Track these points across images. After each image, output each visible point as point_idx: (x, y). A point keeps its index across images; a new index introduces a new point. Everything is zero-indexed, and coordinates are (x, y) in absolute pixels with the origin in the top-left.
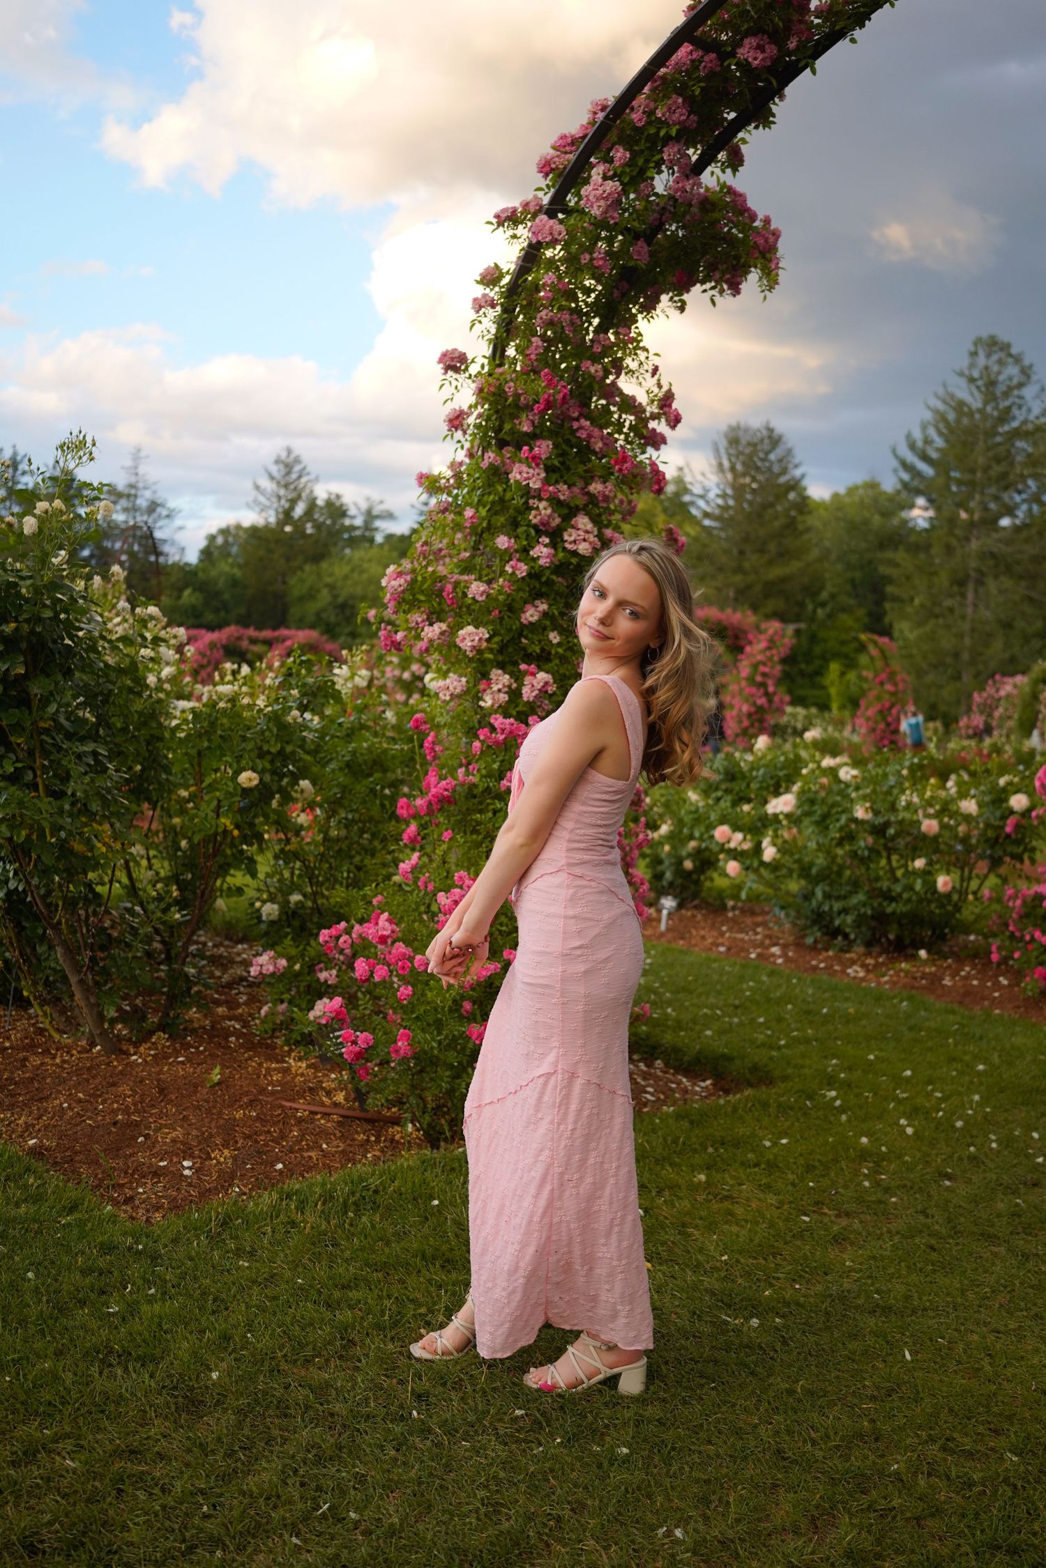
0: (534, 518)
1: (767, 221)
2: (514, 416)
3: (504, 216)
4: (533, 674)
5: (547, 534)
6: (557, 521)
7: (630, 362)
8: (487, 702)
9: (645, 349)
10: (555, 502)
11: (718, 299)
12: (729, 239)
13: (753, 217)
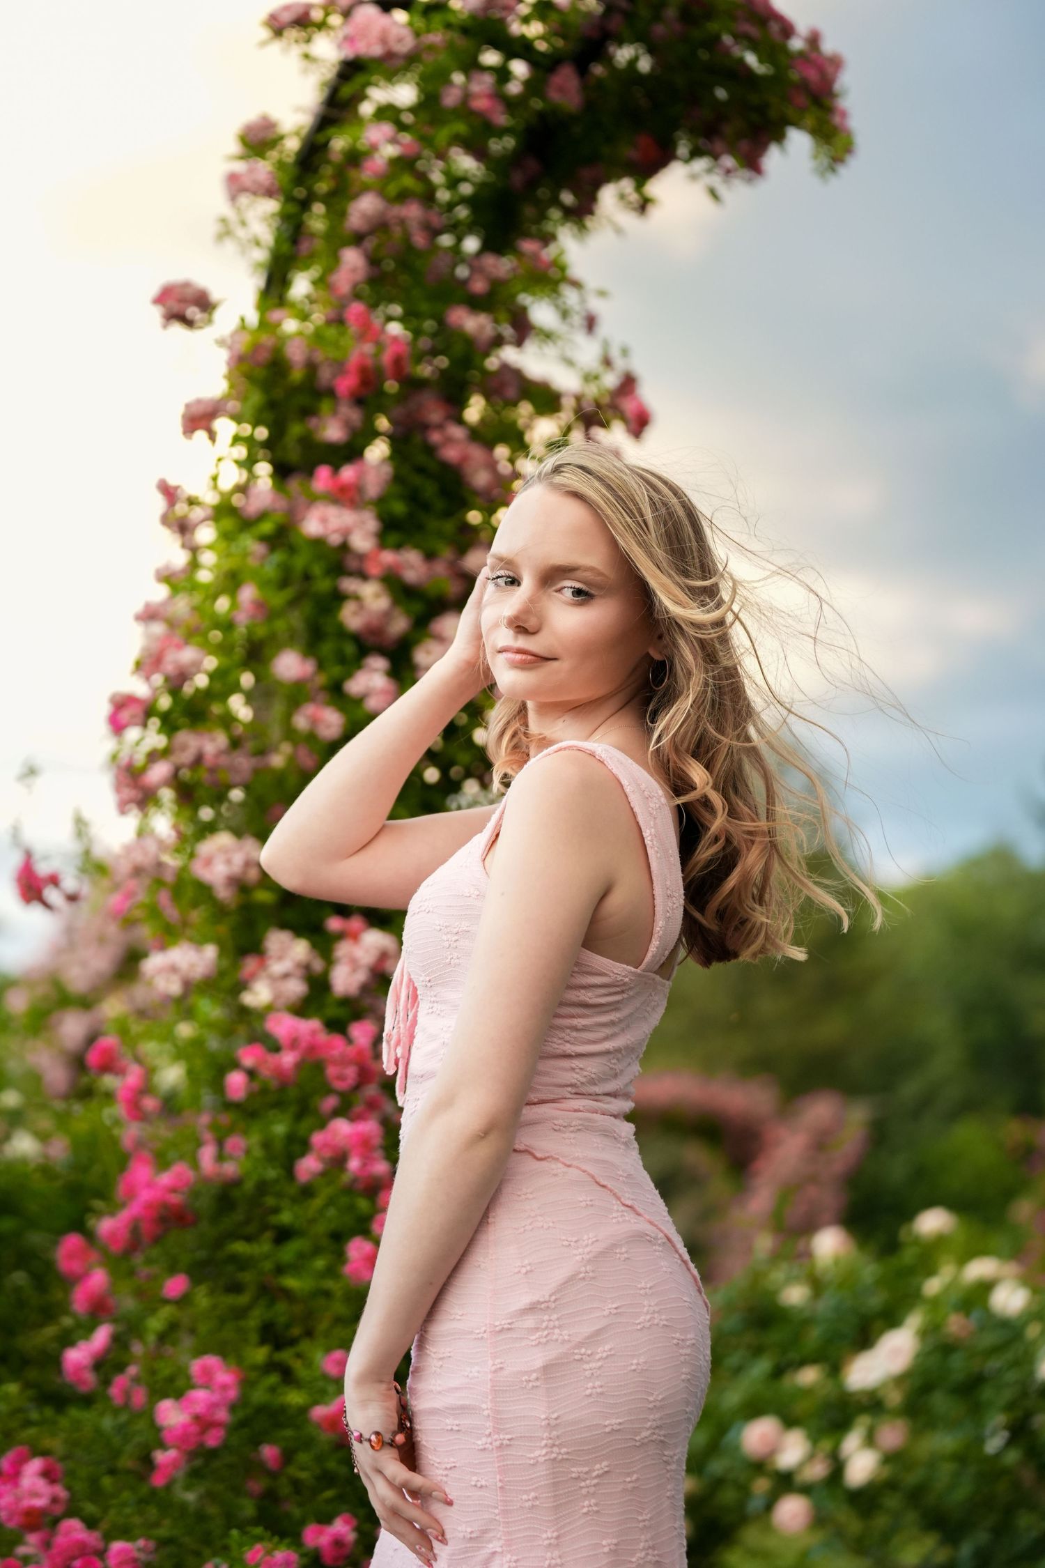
0: (350, 617)
1: (814, 40)
2: (308, 412)
3: (287, 17)
4: (355, 937)
5: (382, 651)
6: (399, 625)
7: (541, 313)
8: (259, 995)
9: (576, 284)
10: (395, 584)
11: (722, 190)
12: (738, 75)
13: (788, 30)
